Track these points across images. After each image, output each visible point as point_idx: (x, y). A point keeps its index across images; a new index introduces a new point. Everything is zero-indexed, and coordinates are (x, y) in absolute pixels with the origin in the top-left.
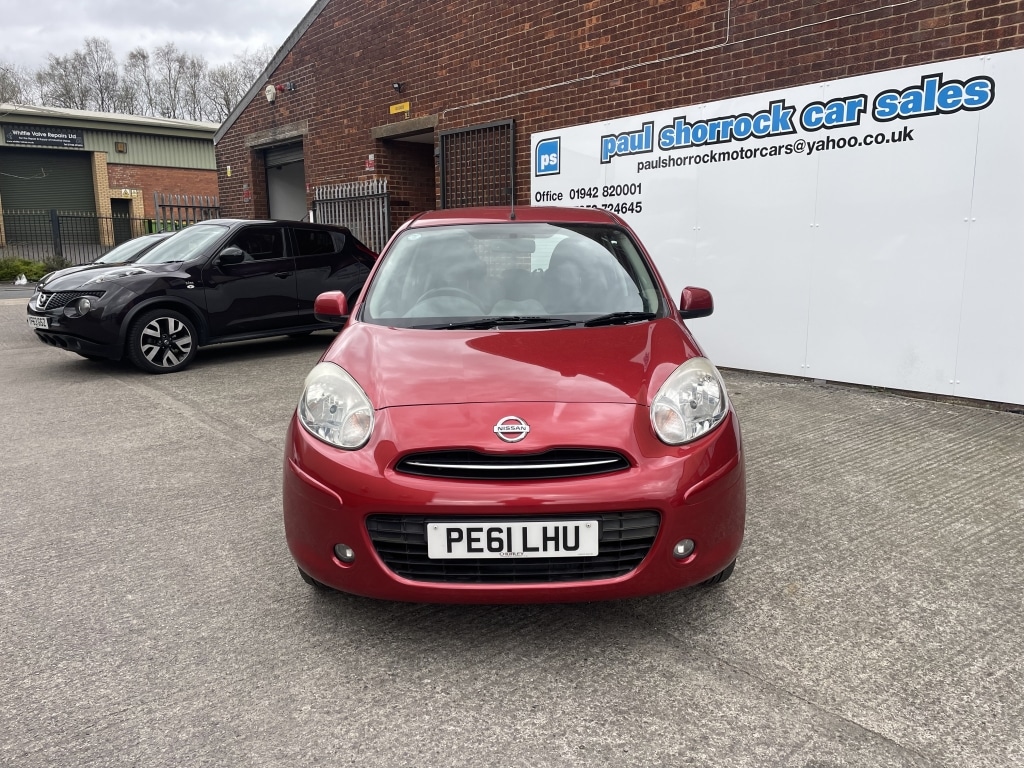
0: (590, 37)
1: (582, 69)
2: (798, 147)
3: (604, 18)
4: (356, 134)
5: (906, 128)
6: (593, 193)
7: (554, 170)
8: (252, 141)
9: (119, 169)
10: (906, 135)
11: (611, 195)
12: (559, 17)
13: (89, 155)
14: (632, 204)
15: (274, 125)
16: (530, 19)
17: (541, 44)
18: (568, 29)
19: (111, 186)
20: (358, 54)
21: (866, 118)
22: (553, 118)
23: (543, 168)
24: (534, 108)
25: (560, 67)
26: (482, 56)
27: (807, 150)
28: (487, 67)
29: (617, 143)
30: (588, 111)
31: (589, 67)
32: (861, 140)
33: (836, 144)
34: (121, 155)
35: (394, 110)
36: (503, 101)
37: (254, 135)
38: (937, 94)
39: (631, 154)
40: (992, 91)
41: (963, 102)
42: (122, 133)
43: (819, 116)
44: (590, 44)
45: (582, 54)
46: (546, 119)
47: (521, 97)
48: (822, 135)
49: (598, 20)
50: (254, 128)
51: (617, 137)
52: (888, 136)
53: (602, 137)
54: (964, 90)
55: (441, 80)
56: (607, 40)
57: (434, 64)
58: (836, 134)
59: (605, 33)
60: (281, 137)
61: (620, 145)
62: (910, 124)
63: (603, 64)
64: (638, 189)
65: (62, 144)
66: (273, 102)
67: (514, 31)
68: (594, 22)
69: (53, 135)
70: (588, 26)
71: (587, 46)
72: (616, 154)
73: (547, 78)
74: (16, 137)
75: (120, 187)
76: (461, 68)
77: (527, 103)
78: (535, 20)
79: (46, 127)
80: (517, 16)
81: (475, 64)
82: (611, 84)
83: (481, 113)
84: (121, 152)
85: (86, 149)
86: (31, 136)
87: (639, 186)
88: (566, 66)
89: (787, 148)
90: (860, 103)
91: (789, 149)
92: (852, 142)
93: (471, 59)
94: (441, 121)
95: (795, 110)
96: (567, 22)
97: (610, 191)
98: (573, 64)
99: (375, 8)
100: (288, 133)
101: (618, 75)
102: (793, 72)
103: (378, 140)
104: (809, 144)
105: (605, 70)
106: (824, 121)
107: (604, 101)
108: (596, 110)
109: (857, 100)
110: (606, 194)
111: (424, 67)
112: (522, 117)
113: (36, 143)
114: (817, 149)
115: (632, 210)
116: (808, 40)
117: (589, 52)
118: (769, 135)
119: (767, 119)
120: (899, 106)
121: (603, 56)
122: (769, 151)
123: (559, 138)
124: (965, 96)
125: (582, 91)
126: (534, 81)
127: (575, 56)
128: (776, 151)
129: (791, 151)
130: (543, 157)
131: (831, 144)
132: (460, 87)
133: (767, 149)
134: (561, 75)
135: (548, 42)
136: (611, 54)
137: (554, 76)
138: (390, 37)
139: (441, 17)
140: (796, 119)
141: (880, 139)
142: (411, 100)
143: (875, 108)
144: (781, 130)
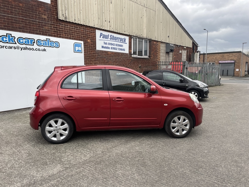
2: (18, 48)
5: (44, 49)
10: (45, 50)
21: (35, 44)
27: (20, 49)
32: (35, 49)
33: (28, 49)
38: (50, 43)
40: (59, 45)
41: (54, 46)
43: (23, 41)
48: (24, 46)
52: (41, 50)
54: (54, 43)
58: (28, 47)
62: (46, 48)
89: (14, 47)
90: (33, 41)
91: (15, 48)
92: (33, 49)
95: (15, 38)
102: (13, 27)
104: (21, 48)
106: (24, 43)
109: (32, 40)
114: (23, 49)
116: (16, 21)
118: (7, 43)
119: (6, 38)
120: (42, 43)
122: (8, 47)
124: (55, 45)
128: (11, 48)
129: (16, 49)
131: (27, 49)
133: (7, 47)
140: (16, 40)
141: (39, 50)
143: (37, 43)
144: (11, 42)
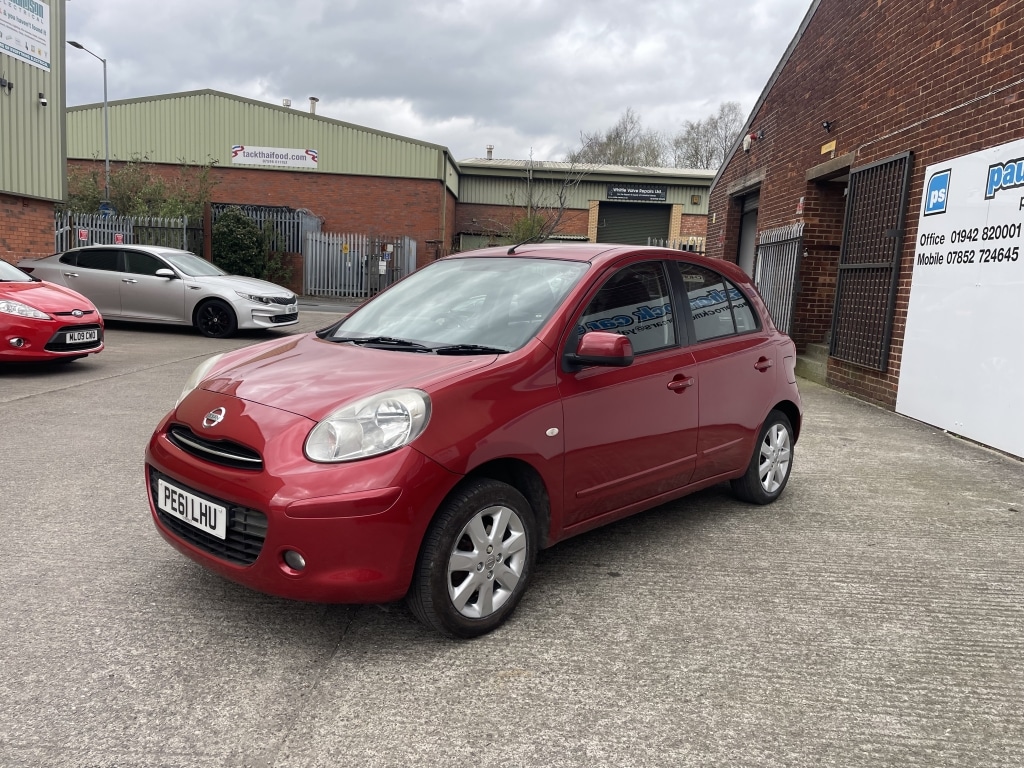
0: (993, 47)
1: (980, 87)
3: (1008, 23)
4: (795, 177)
6: (973, 235)
7: (940, 209)
8: (734, 188)
9: (691, 219)
11: (991, 238)
12: (967, 28)
13: (669, 207)
14: (1009, 250)
15: (746, 173)
16: (942, 36)
17: (949, 62)
18: (975, 41)
19: (681, 234)
20: (807, 96)
22: (948, 147)
23: (931, 206)
24: (933, 137)
25: (961, 87)
26: (897, 83)
28: (900, 95)
29: (1004, 173)
30: (981, 137)
31: (988, 84)
34: (695, 206)
35: (825, 150)
36: (908, 131)
37: (733, 183)
39: (1015, 186)
42: (699, 187)
44: (992, 56)
45: (983, 69)
46: (941, 149)
47: (923, 125)
49: (1002, 27)
50: (734, 178)
51: (1004, 166)
53: (991, 167)
55: (863, 114)
56: (1008, 48)
57: (860, 97)
59: (1007, 40)
60: (748, 184)
61: (1006, 176)
63: (1001, 78)
64: (1017, 230)
65: (648, 199)
66: (748, 151)
67: (927, 51)
68: (999, 28)
69: (632, 191)
70: (992, 34)
71: (989, 59)
72: (1001, 187)
73: (949, 100)
74: (615, 194)
75: (689, 234)
76: (880, 98)
77: (929, 131)
78: (946, 36)
79: (639, 184)
80: (931, 34)
81: (891, 93)
82: (1006, 102)
83: (888, 146)
84: (695, 204)
85: (667, 202)
86: (627, 192)
87: (1019, 227)
88: (968, 84)
93: (888, 88)
94: (856, 158)
96: (973, 34)
97: (989, 234)
98: (973, 81)
99: (826, 46)
100: (752, 180)
101: (1014, 89)
103: (811, 181)
105: (1002, 85)
107: (996, 123)
108: (988, 134)
110: (985, 236)
111: (852, 102)
112: (921, 148)
113: (630, 198)
115: (1008, 257)
117: (990, 65)
121: (1002, 69)
123: (950, 170)
125: (979, 112)
126: (937, 106)
127: (976, 72)
130: (933, 193)
132: (875, 120)
134: (962, 95)
135: (954, 59)
136: (1010, 65)
137: (955, 98)
138: (831, 75)
139: (872, 46)
142: (838, 138)
